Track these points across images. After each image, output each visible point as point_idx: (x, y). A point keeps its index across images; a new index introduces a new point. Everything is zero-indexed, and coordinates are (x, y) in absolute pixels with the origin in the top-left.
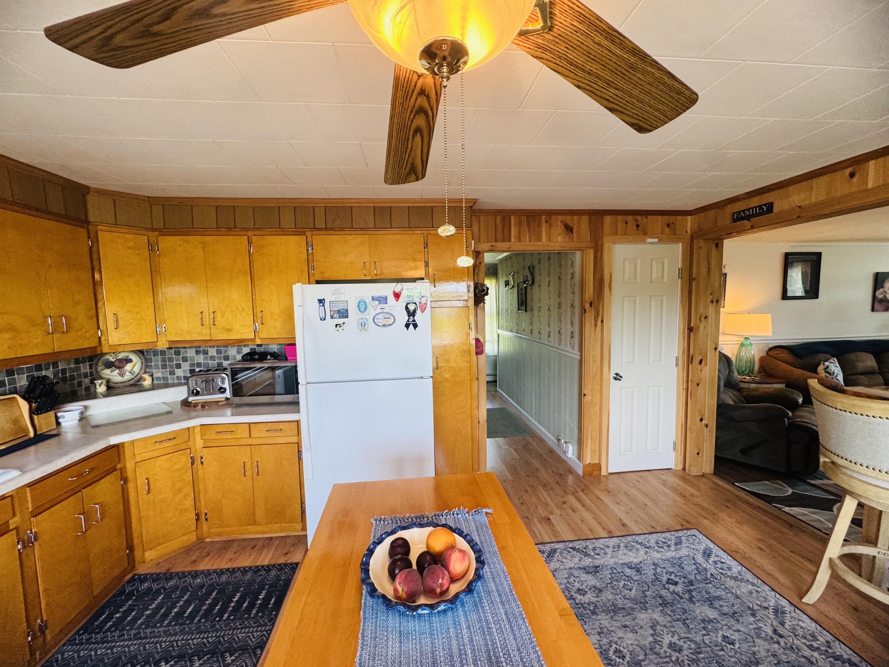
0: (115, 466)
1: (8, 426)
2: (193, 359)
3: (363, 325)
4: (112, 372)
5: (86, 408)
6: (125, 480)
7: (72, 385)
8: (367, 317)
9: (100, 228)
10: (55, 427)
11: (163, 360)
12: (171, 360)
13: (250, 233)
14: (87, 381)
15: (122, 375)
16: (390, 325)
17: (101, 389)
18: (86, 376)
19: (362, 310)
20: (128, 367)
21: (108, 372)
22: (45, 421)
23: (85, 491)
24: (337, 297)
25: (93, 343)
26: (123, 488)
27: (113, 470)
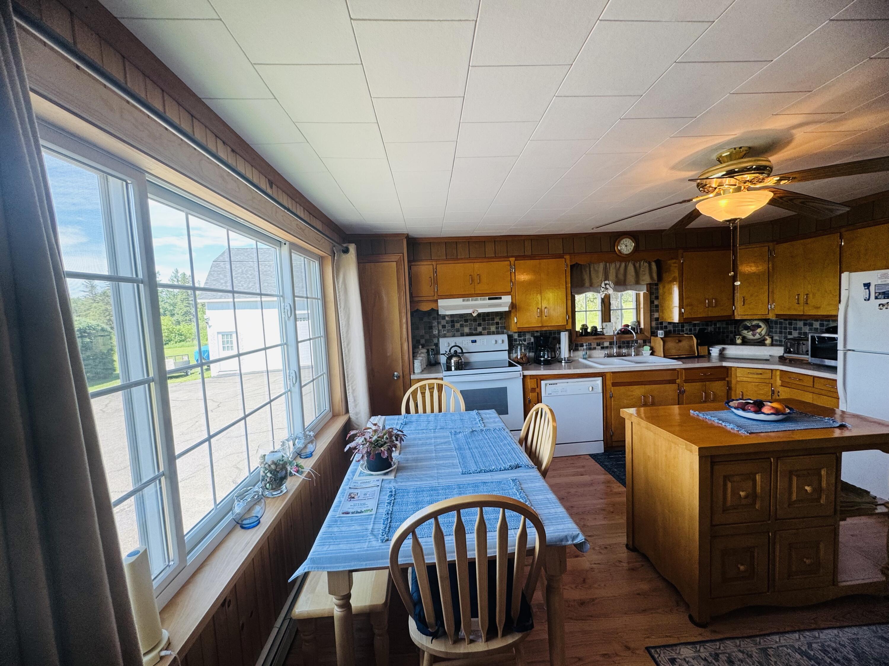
1: (688, 348)
2: (800, 329)
4: (748, 332)
5: (724, 349)
6: (730, 389)
7: (722, 336)
10: (707, 354)
11: (781, 328)
12: (786, 328)
13: (843, 230)
14: (732, 335)
15: (753, 335)
17: (739, 341)
18: (731, 332)
20: (759, 330)
21: (745, 332)
22: (703, 350)
23: (707, 383)
24: (885, 281)
25: (729, 313)
26: (728, 391)
27: (724, 379)
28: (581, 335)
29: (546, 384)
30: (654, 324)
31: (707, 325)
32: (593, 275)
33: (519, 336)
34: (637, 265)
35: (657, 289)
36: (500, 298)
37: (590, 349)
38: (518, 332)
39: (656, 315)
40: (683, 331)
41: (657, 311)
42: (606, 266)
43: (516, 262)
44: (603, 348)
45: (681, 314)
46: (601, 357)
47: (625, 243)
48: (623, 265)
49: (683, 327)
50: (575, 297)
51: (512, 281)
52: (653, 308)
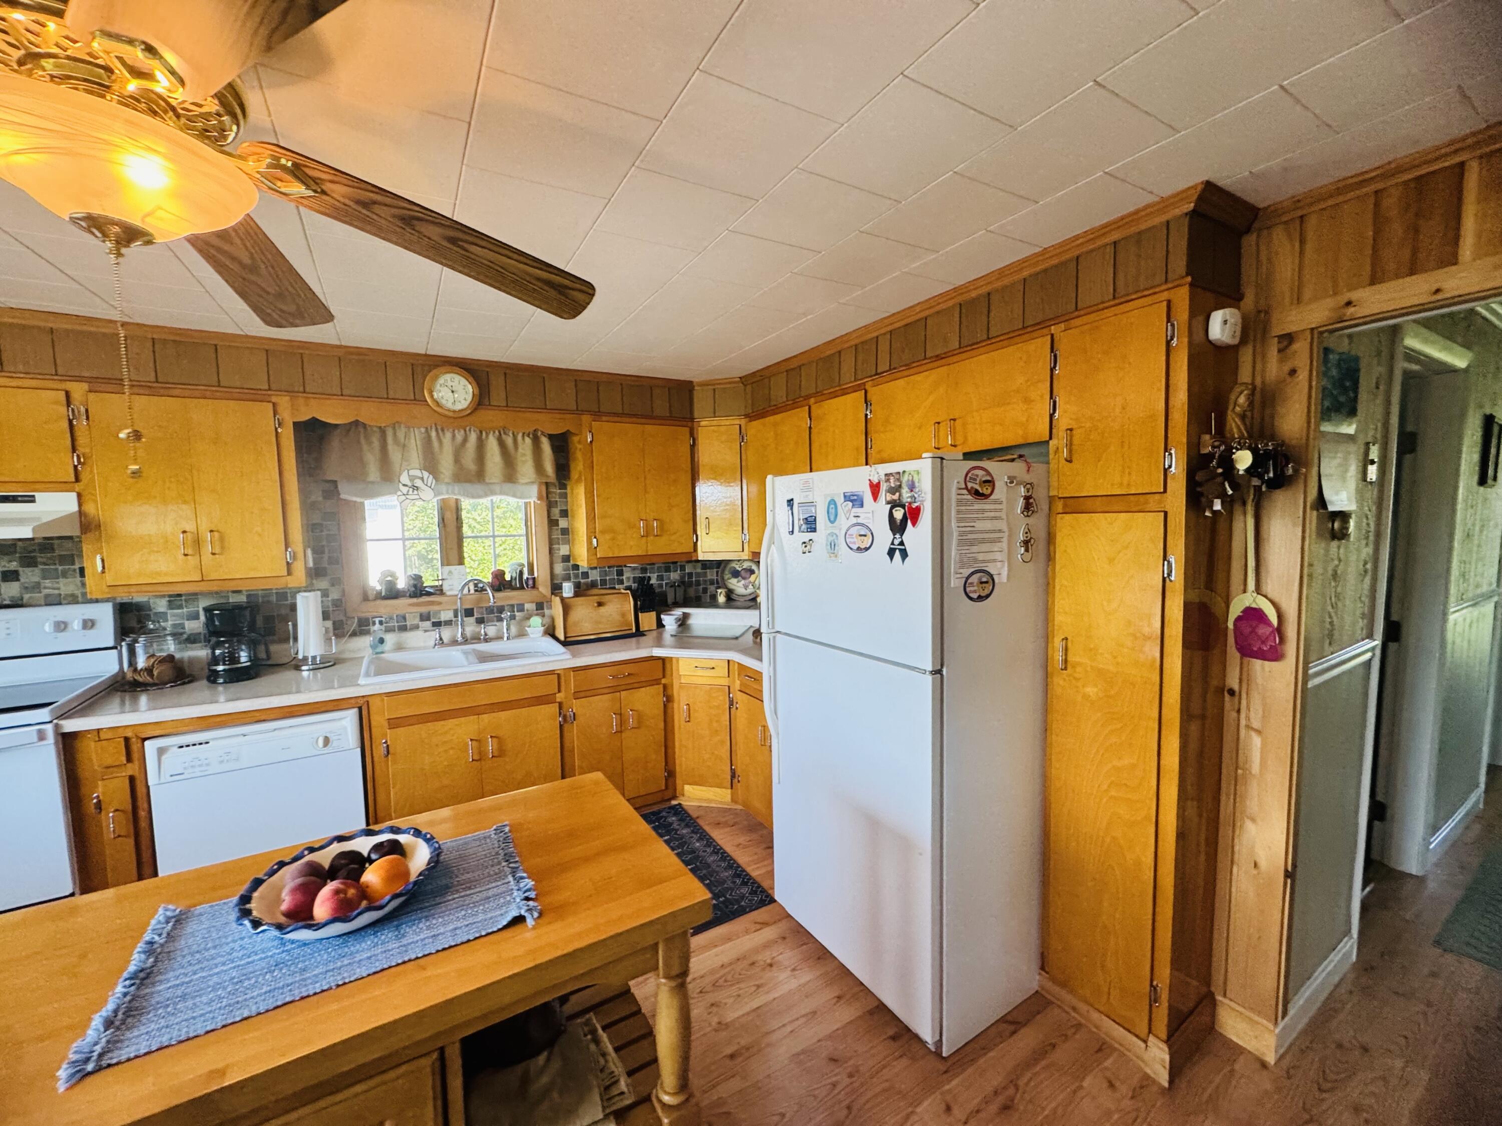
0: (660, 679)
1: (618, 617)
3: (833, 546)
4: (738, 582)
5: (686, 616)
6: (669, 699)
7: (697, 591)
8: (837, 532)
9: (703, 423)
10: (655, 627)
13: (812, 400)
14: (712, 588)
15: (746, 587)
16: (867, 549)
17: (721, 599)
18: (711, 583)
19: (832, 519)
20: (752, 578)
21: (734, 581)
22: (648, 619)
23: (623, 693)
24: (807, 496)
25: (687, 548)
26: (665, 706)
27: (657, 682)
28: (379, 596)
29: (161, 751)
30: (559, 568)
31: (668, 570)
32: (395, 454)
33: (171, 605)
34: (509, 441)
35: (565, 496)
36: (31, 500)
37: (403, 629)
38: (170, 596)
39: (564, 550)
40: (621, 582)
41: (568, 542)
42: (429, 437)
43: (92, 396)
44: (437, 624)
45: (592, 550)
46: (425, 648)
47: (450, 384)
48: (473, 437)
49: (620, 573)
50: (363, 504)
51: (81, 450)
52: (557, 535)
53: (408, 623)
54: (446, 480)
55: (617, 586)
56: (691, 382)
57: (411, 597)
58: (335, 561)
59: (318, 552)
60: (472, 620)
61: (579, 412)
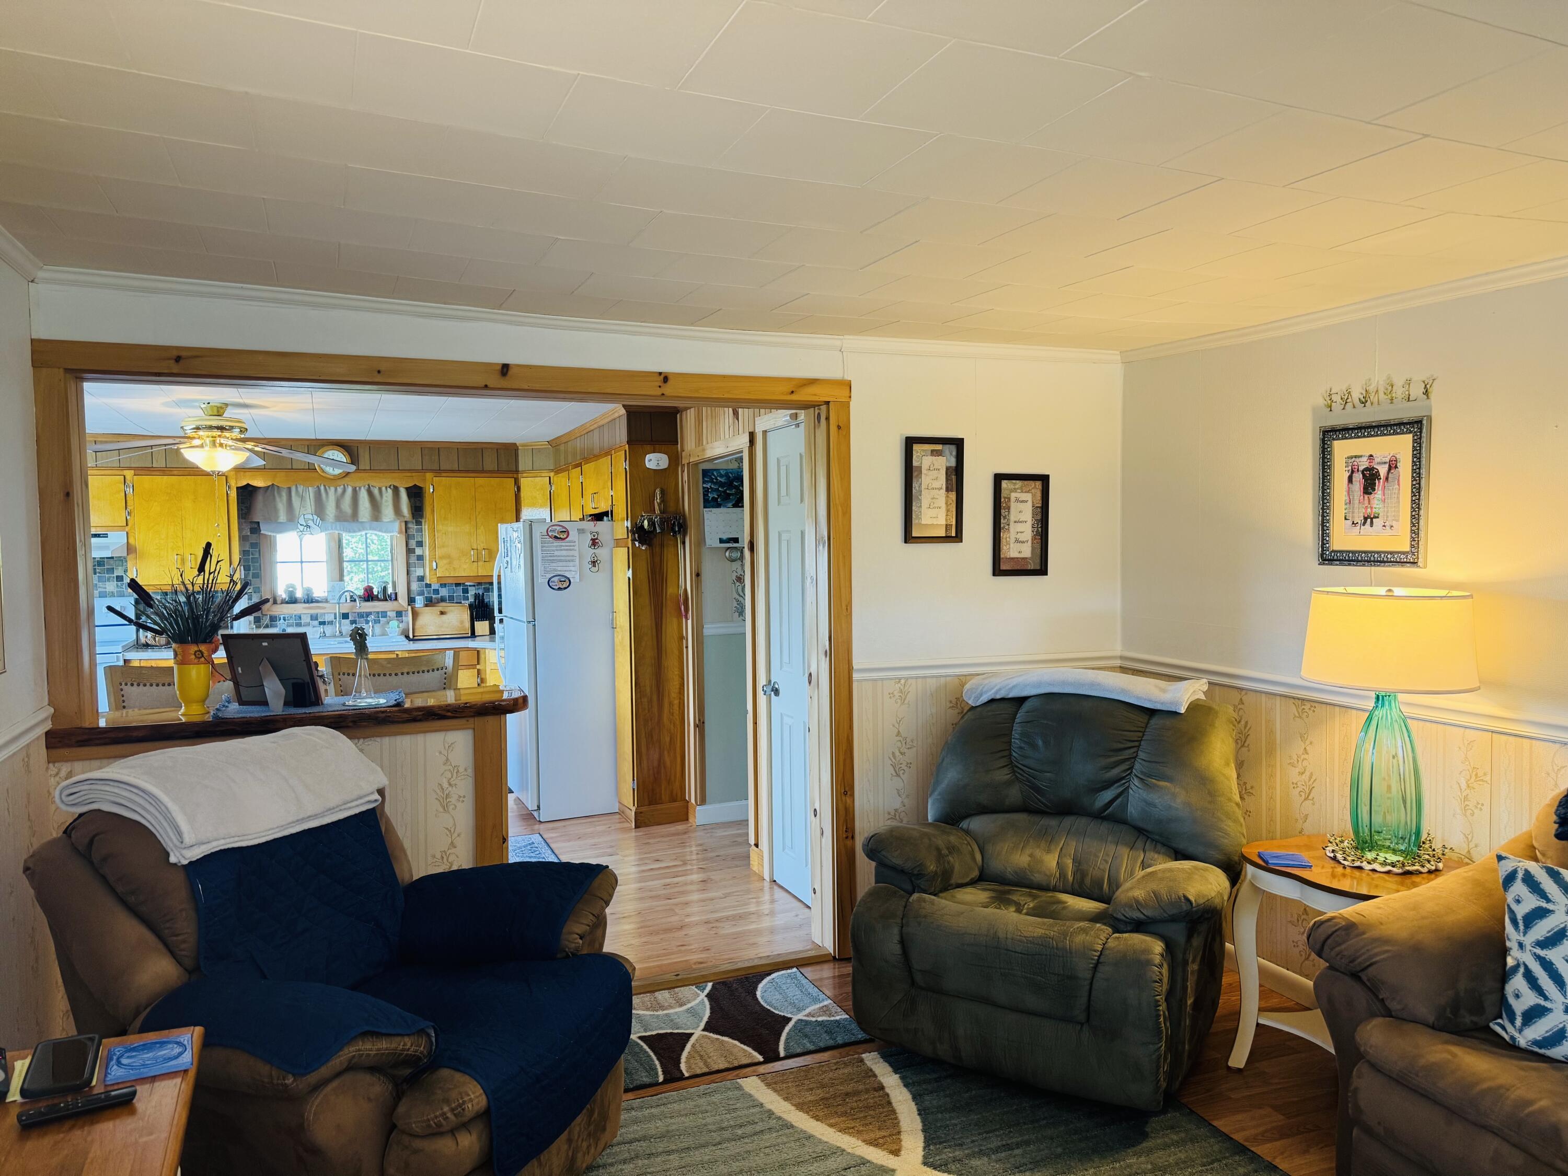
1: (455, 624)
13: (569, 468)
22: (482, 627)
24: (504, 537)
28: (284, 602)
30: (415, 586)
32: (296, 501)
34: (376, 493)
35: (419, 531)
36: (106, 536)
39: (419, 572)
41: (421, 566)
42: (319, 493)
43: (136, 477)
44: (322, 623)
45: (432, 571)
48: (349, 491)
49: (466, 591)
50: (275, 537)
51: (129, 508)
52: (413, 559)
53: (302, 621)
54: (331, 520)
55: (463, 602)
56: (515, 444)
57: (304, 602)
58: (257, 576)
59: (247, 569)
60: (347, 622)
61: (424, 470)
